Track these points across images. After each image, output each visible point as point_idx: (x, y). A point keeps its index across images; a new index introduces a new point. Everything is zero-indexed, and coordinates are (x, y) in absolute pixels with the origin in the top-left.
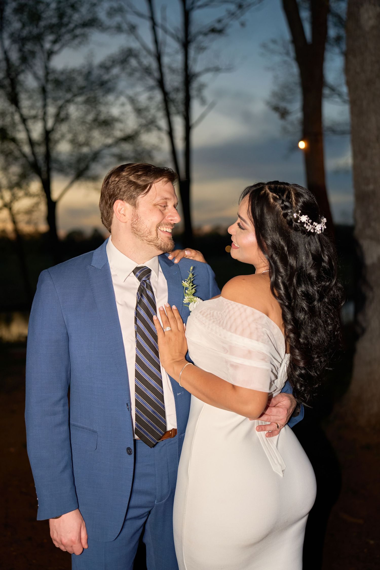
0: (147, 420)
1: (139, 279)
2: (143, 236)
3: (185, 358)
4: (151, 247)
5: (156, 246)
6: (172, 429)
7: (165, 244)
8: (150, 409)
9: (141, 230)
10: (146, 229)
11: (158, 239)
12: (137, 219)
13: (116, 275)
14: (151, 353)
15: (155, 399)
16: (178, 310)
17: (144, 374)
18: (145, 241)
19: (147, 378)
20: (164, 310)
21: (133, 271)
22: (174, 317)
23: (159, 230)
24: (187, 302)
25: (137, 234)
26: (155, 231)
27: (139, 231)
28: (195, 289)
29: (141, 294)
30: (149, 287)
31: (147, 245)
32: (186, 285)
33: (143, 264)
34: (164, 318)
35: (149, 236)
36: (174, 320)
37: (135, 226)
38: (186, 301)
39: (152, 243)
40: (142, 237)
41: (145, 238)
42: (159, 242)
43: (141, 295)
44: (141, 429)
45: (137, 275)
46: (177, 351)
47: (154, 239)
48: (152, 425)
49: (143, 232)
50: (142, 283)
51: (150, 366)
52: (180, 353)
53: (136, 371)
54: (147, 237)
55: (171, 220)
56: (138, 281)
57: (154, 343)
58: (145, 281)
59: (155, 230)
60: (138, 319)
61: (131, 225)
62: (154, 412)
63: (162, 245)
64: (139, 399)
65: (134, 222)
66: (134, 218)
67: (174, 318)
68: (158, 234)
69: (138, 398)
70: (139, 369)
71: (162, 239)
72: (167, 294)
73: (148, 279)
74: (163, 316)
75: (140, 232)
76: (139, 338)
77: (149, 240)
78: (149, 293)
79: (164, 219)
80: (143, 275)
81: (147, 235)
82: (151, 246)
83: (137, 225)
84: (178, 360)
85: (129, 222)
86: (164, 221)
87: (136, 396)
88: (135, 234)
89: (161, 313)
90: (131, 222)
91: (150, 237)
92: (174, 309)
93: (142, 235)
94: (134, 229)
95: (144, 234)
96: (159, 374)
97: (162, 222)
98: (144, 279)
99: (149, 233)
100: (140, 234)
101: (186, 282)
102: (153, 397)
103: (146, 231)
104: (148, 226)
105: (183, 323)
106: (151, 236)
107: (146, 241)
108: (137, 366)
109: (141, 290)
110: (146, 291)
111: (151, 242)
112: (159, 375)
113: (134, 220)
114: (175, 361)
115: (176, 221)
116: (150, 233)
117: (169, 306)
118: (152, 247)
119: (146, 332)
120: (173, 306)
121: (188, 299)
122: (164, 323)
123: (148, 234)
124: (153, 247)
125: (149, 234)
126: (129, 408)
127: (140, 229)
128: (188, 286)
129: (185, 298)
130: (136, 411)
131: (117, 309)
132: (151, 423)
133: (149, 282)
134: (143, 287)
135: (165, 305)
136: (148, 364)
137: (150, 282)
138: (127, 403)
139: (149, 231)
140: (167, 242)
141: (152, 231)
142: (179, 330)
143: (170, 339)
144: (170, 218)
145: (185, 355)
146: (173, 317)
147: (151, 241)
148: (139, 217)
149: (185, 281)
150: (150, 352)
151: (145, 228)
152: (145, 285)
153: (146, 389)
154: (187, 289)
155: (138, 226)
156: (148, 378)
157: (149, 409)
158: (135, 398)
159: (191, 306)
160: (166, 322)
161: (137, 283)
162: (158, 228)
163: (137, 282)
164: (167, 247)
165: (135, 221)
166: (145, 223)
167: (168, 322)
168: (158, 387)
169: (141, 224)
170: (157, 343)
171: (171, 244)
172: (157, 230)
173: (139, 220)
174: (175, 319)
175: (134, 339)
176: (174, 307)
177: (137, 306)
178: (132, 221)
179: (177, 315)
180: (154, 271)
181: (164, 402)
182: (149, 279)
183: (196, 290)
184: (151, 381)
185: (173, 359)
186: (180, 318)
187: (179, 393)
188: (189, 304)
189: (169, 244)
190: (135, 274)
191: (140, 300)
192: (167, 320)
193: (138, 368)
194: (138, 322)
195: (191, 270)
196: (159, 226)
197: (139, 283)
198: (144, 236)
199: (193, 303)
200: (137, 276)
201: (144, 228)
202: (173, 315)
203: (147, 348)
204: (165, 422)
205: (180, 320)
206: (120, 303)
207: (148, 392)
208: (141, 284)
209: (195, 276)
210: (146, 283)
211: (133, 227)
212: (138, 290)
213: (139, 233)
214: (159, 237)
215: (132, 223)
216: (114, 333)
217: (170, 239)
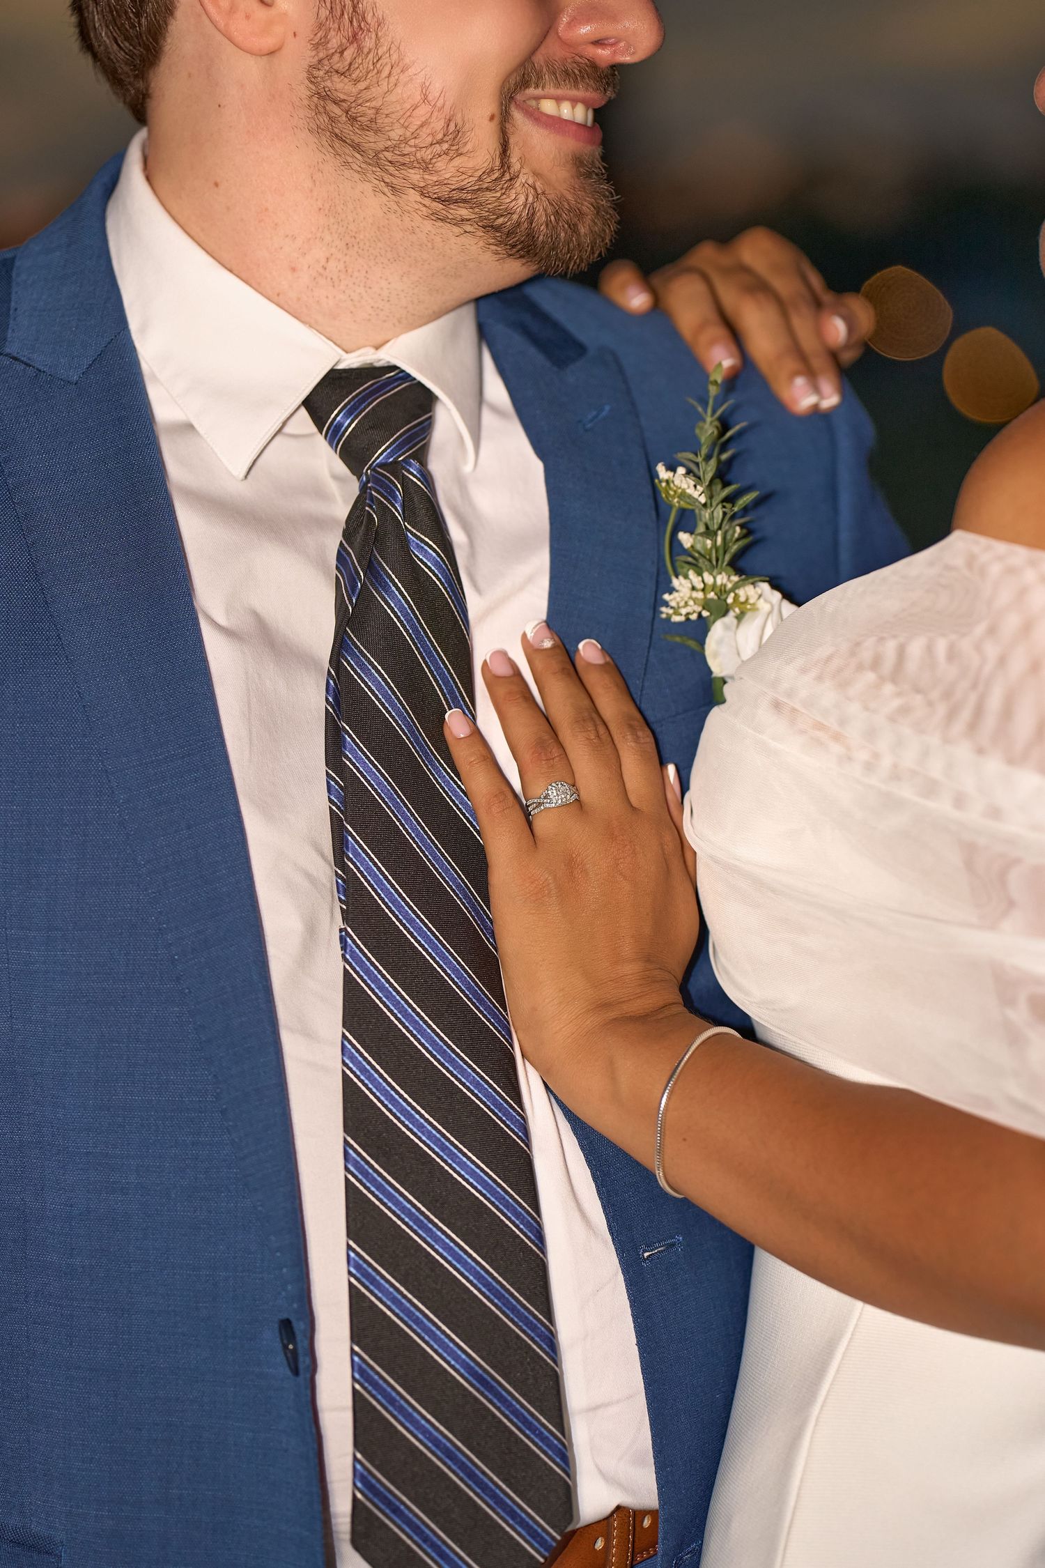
0: (437, 1443)
1: (353, 455)
2: (401, 159)
3: (679, 998)
4: (453, 240)
5: (490, 227)
6: (613, 1513)
7: (557, 213)
8: (457, 1358)
9: (387, 115)
10: (423, 111)
11: (507, 177)
12: (354, 38)
13: (189, 427)
14: (449, 964)
15: (487, 1285)
16: (617, 667)
17: (403, 1111)
18: (414, 196)
19: (430, 1136)
20: (517, 673)
21: (307, 403)
22: (594, 715)
23: (517, 115)
24: (694, 617)
25: (356, 147)
26: (486, 122)
27: (368, 129)
28: (742, 526)
29: (365, 563)
30: (422, 513)
31: (428, 225)
32: (683, 495)
33: (377, 348)
34: (527, 729)
35: (440, 164)
36: (598, 736)
37: (341, 86)
38: (684, 611)
39: (464, 212)
40: (391, 169)
41: (415, 176)
42: (517, 200)
43: (371, 568)
44: (396, 1511)
45: (340, 425)
46: (627, 949)
47: (480, 179)
48: (471, 1475)
49: (396, 134)
50: (377, 481)
51: (443, 1053)
52: (648, 959)
53: (349, 1088)
54: (426, 166)
55: (598, 43)
56: (341, 468)
57: (466, 896)
58: (394, 467)
59: (492, 118)
60: (351, 738)
61: (312, 79)
62: (483, 1381)
63: (541, 217)
64: (379, 1286)
65: (330, 57)
66: (330, 24)
67: (598, 722)
68: (512, 141)
69: (373, 1281)
70: (370, 1077)
71: (536, 174)
72: (541, 561)
73: (414, 456)
74: (517, 712)
75: (377, 132)
76: (362, 861)
77: (444, 192)
78: (426, 555)
79: (551, 39)
80: (376, 426)
81: (427, 154)
82: (456, 230)
83: (357, 81)
84: (637, 1006)
85: (297, 59)
86: (552, 50)
87: (358, 1267)
88: (337, 144)
89: (501, 691)
90: (309, 57)
91: (448, 171)
92: (589, 664)
93: (389, 155)
94: (336, 111)
95: (407, 150)
96: (506, 1114)
97: (539, 59)
98: (381, 454)
99: (440, 142)
100: (381, 146)
101: (681, 470)
102: (470, 1269)
103: (422, 126)
104: (434, 92)
105: (662, 764)
106: (457, 162)
107: (419, 198)
108: (352, 1058)
109: (366, 534)
110: (404, 544)
111: (456, 202)
112: (511, 1118)
113: (334, 42)
114: (613, 1014)
115: (628, 46)
116: (453, 138)
117: (554, 647)
118: (463, 239)
119: (407, 819)
120: (581, 646)
121: (700, 595)
122: (527, 756)
123: (437, 148)
124: (467, 240)
125: (445, 146)
126: (300, 1351)
127: (378, 110)
128: (703, 499)
129: (671, 590)
130: (360, 1372)
131: (204, 660)
132: (462, 1466)
133: (422, 475)
134: (384, 512)
135: (524, 635)
136: (433, 1043)
137: (427, 478)
138: (285, 1316)
139: (442, 123)
140: (570, 197)
141: (466, 128)
142: (634, 805)
143: (572, 864)
144: (585, 30)
145: (680, 976)
146: (586, 714)
147: (456, 195)
148: (369, 18)
149: (672, 468)
150: (444, 958)
151: (415, 107)
152: (395, 497)
153: (422, 1213)
154: (686, 520)
155: (362, 85)
156: (437, 1142)
157: (448, 1363)
158: (350, 1284)
159: (720, 642)
160: (540, 745)
161: (333, 487)
162: (512, 98)
163: (335, 477)
164: (573, 228)
165: (342, 53)
166: (411, 71)
167: (556, 752)
168: (507, 1205)
169: (385, 73)
170: (487, 900)
171: (598, 209)
172: (503, 121)
173: (368, 43)
174: (602, 730)
175: (325, 872)
176: (588, 650)
177: (340, 646)
178: (316, 46)
179: (610, 703)
180: (456, 404)
181: (548, 1311)
182: (421, 456)
183: (748, 530)
184: (451, 1155)
185: (604, 1006)
186: (635, 723)
187: (649, 1246)
188: (699, 629)
189: (587, 208)
190: (319, 421)
191: (365, 600)
192: (546, 737)
193: (363, 1070)
194: (352, 751)
195: (713, 391)
196: (524, 83)
197: (354, 487)
198: (407, 160)
199: (730, 618)
200: (333, 435)
201: (407, 106)
202: (587, 702)
203: (419, 930)
204: (565, 1456)
205: (637, 739)
206: (222, 621)
207: (437, 1240)
208: (364, 489)
209: (740, 434)
210: (405, 482)
211: (324, 96)
212: (348, 534)
213: (372, 142)
214: (516, 166)
215: (320, 61)
216: (189, 827)
217: (588, 175)
